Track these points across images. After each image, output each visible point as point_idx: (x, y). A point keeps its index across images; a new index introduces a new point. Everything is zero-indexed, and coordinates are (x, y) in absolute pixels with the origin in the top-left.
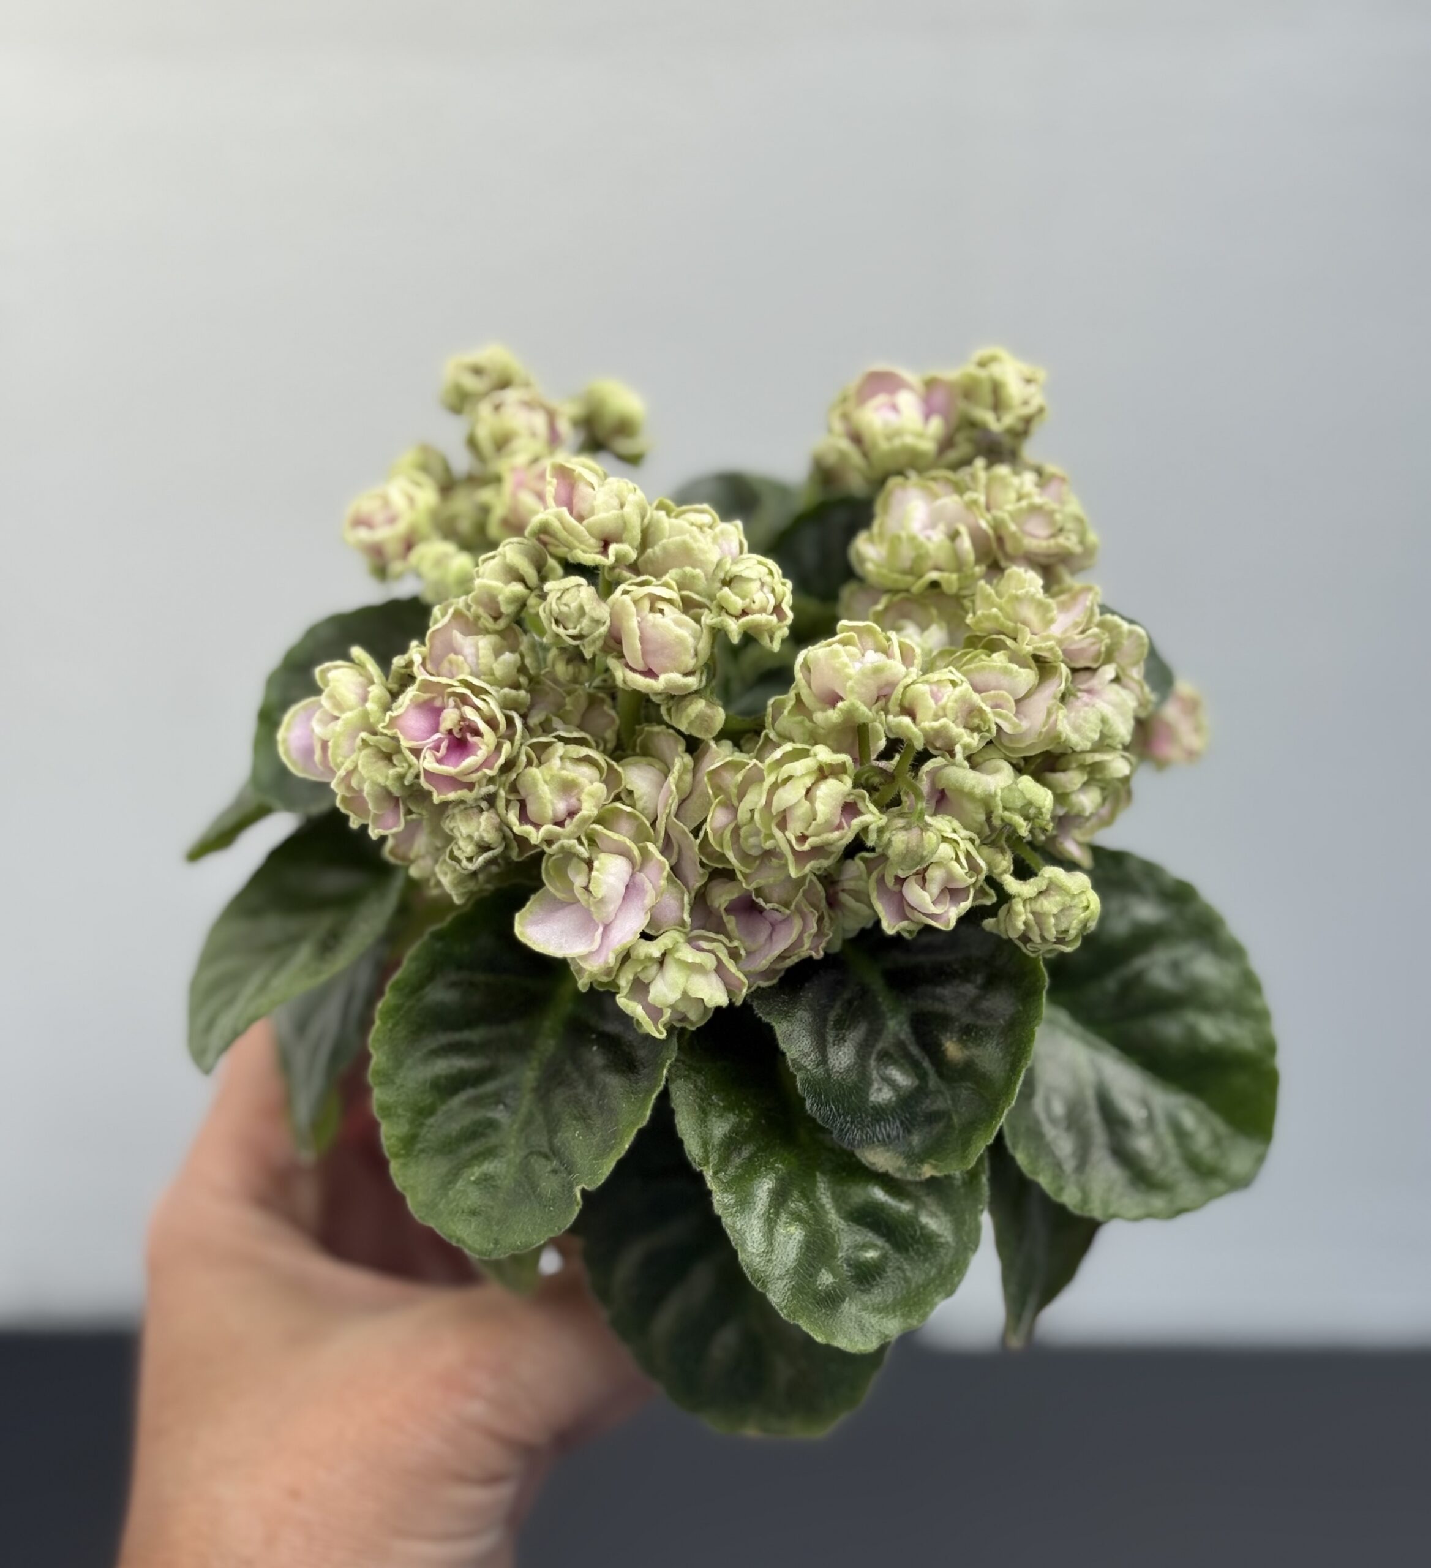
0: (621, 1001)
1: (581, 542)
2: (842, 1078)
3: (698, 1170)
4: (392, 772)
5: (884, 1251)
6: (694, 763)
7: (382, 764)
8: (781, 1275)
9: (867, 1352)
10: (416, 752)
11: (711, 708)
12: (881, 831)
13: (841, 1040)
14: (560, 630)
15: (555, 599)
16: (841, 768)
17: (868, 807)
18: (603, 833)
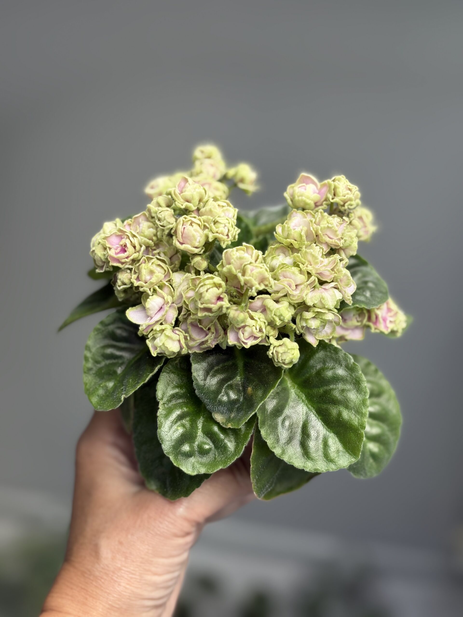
0: (147, 341)
1: (179, 200)
2: (209, 387)
3: (158, 400)
4: (103, 253)
5: (211, 447)
8: (169, 440)
9: (191, 475)
10: (110, 249)
11: (202, 261)
12: (228, 308)
13: (214, 376)
14: (158, 222)
15: (159, 213)
16: (219, 286)
17: (225, 300)
18: (157, 289)
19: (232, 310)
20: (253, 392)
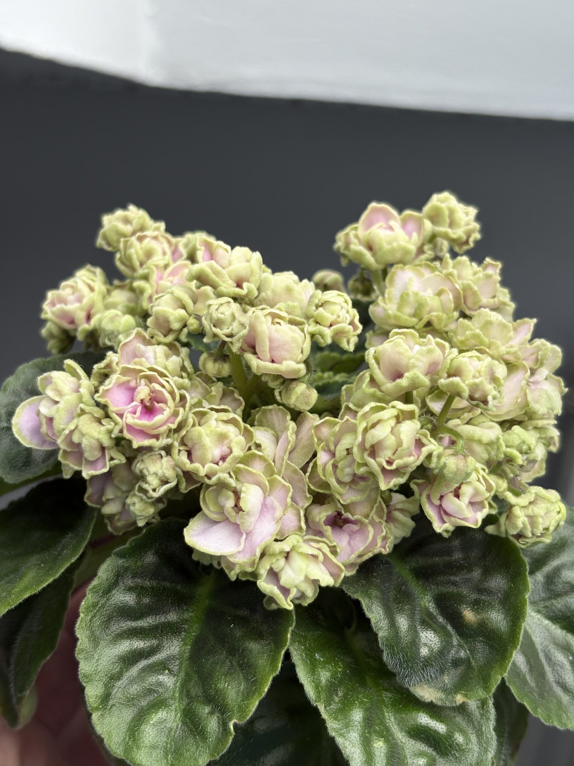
0: (261, 585)
1: (224, 282)
2: (405, 635)
4: (103, 428)
5: (433, 758)
6: (297, 427)
7: (95, 425)
10: (121, 416)
11: (309, 391)
12: (439, 457)
13: (400, 610)
14: (218, 332)
15: (214, 310)
16: (410, 415)
17: (430, 441)
18: (245, 469)
19: (447, 458)
20: (479, 617)
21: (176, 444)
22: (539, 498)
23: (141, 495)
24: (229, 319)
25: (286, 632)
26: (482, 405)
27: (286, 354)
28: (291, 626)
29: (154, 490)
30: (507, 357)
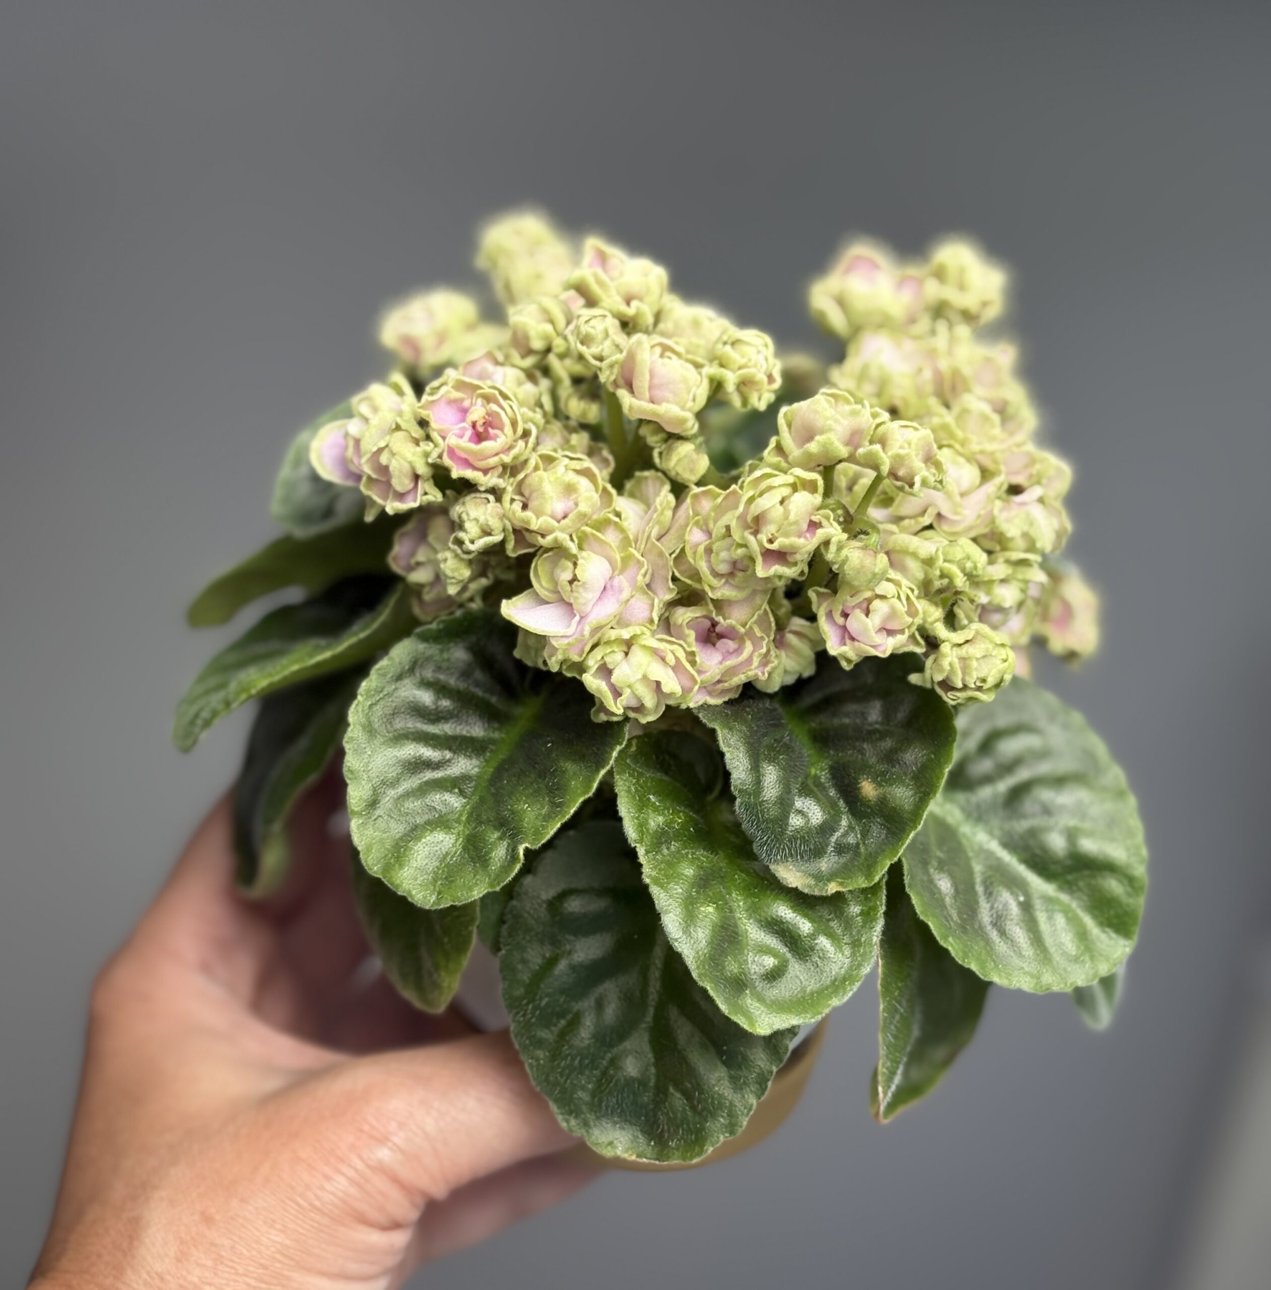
0: (587, 680)
3: (633, 845)
4: (419, 450)
5: (784, 959)
6: (677, 502)
7: (411, 445)
9: (763, 1035)
11: (697, 454)
12: (839, 548)
13: (772, 758)
14: (583, 349)
15: (583, 322)
16: (811, 487)
17: (831, 525)
18: (593, 535)
19: (851, 550)
20: (881, 790)
21: (510, 489)
22: (979, 637)
23: (456, 547)
24: (600, 336)
25: (613, 750)
26: (907, 487)
27: (670, 396)
28: (620, 744)
29: (472, 542)
30: (980, 458)
